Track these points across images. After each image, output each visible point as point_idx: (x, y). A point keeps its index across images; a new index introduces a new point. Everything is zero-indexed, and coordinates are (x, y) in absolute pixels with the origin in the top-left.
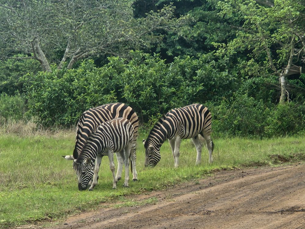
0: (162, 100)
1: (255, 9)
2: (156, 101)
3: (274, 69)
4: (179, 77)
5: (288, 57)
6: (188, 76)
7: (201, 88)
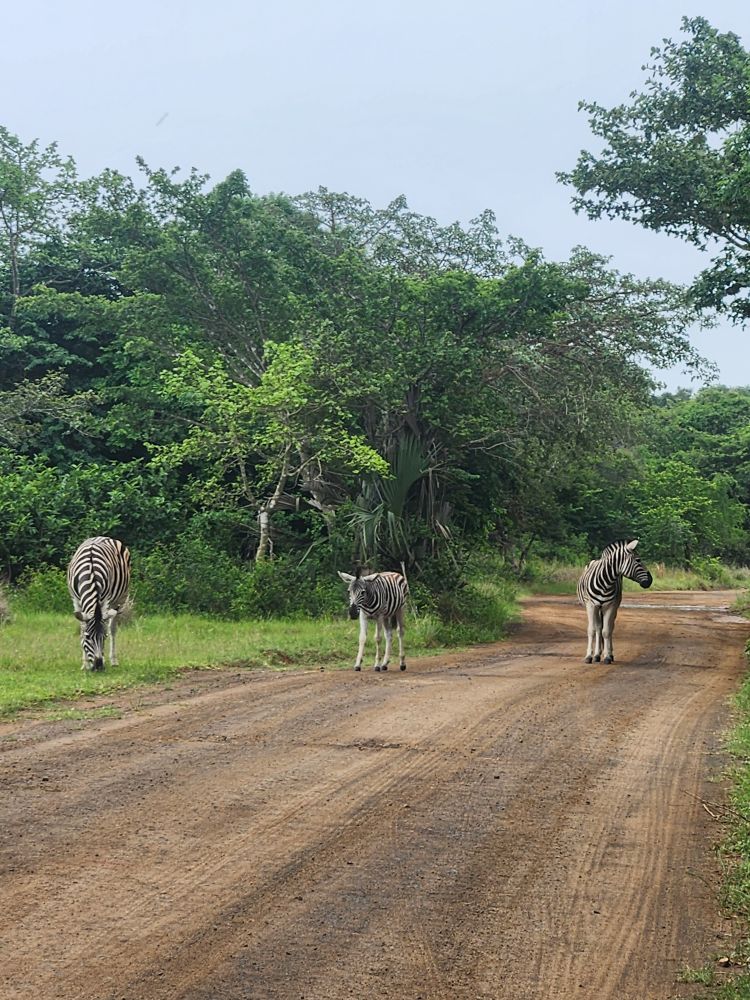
0: (45, 540)
1: (224, 389)
2: (35, 541)
3: (251, 499)
4: (78, 501)
5: (276, 479)
6: (94, 500)
7: (115, 523)
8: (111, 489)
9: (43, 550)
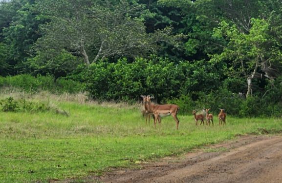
8: (194, 70)
9: (170, 92)
